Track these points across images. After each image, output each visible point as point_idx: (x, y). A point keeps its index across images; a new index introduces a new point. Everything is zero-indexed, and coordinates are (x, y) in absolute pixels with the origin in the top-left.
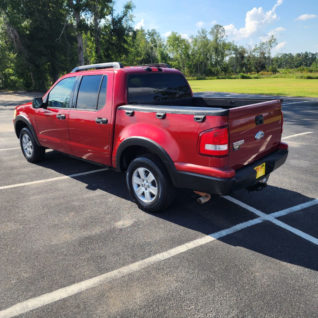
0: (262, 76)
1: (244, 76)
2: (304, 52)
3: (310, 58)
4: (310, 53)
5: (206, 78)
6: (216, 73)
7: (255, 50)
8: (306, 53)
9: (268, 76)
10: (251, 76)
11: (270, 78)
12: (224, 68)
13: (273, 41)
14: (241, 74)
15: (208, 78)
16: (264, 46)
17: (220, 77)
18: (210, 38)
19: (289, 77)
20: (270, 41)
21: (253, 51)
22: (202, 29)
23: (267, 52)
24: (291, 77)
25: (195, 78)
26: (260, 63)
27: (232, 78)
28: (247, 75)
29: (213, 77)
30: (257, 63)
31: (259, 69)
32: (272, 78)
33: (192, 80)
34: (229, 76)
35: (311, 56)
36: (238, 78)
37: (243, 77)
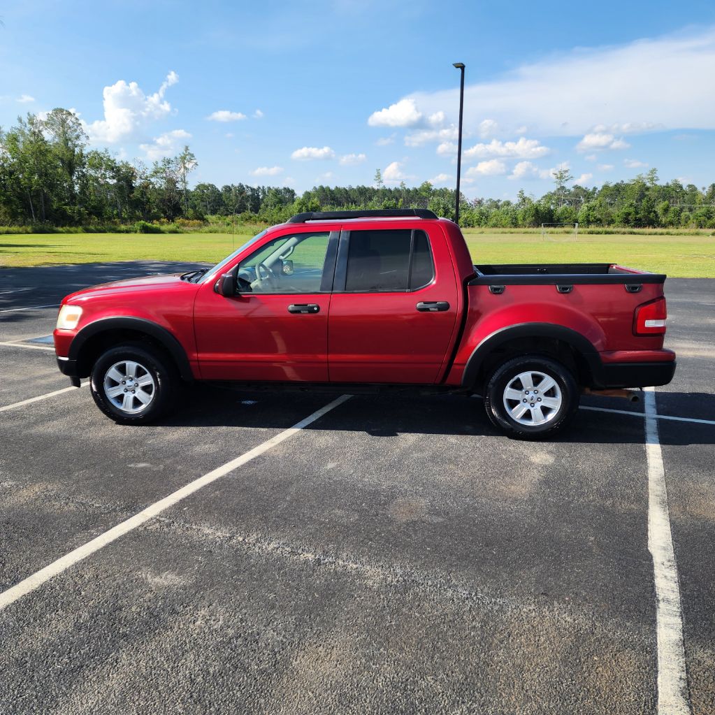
0: (185, 228)
1: (147, 227)
2: (236, 185)
3: (248, 196)
4: (248, 187)
5: (55, 228)
6: (77, 218)
7: (156, 172)
8: (241, 186)
9: (195, 229)
10: (163, 228)
11: (202, 232)
12: (94, 207)
13: (188, 157)
14: (140, 222)
15: (60, 229)
16: (172, 167)
17: (92, 227)
18: (48, 135)
19: (238, 233)
20: (183, 158)
21: (152, 176)
22: (29, 114)
23: (180, 180)
24: (242, 233)
25: (29, 229)
26: (169, 200)
27: (120, 232)
28: (154, 226)
29: (73, 229)
30: (162, 201)
31: (170, 213)
32: (206, 232)
33: (19, 233)
34: (113, 227)
35: (250, 193)
36: (136, 232)
37: (146, 230)
